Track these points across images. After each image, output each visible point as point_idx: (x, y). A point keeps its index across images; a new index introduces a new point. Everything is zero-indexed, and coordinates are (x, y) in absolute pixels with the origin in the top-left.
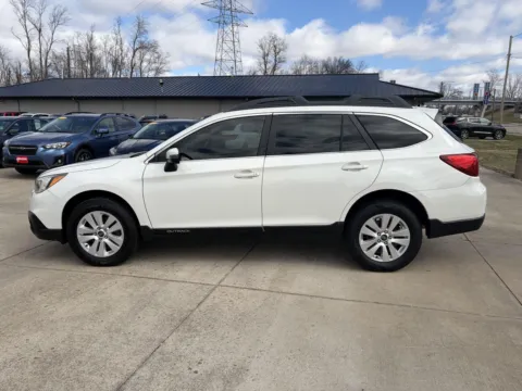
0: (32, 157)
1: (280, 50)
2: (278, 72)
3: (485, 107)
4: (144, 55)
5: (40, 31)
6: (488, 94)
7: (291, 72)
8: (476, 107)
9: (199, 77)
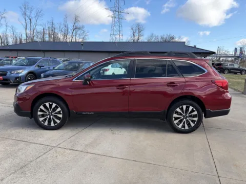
0: (5, 77)
1: (141, 30)
2: (140, 41)
3: (240, 59)
4: (77, 31)
5: (31, 20)
6: (241, 53)
7: (146, 41)
8: (235, 59)
9: (103, 42)
